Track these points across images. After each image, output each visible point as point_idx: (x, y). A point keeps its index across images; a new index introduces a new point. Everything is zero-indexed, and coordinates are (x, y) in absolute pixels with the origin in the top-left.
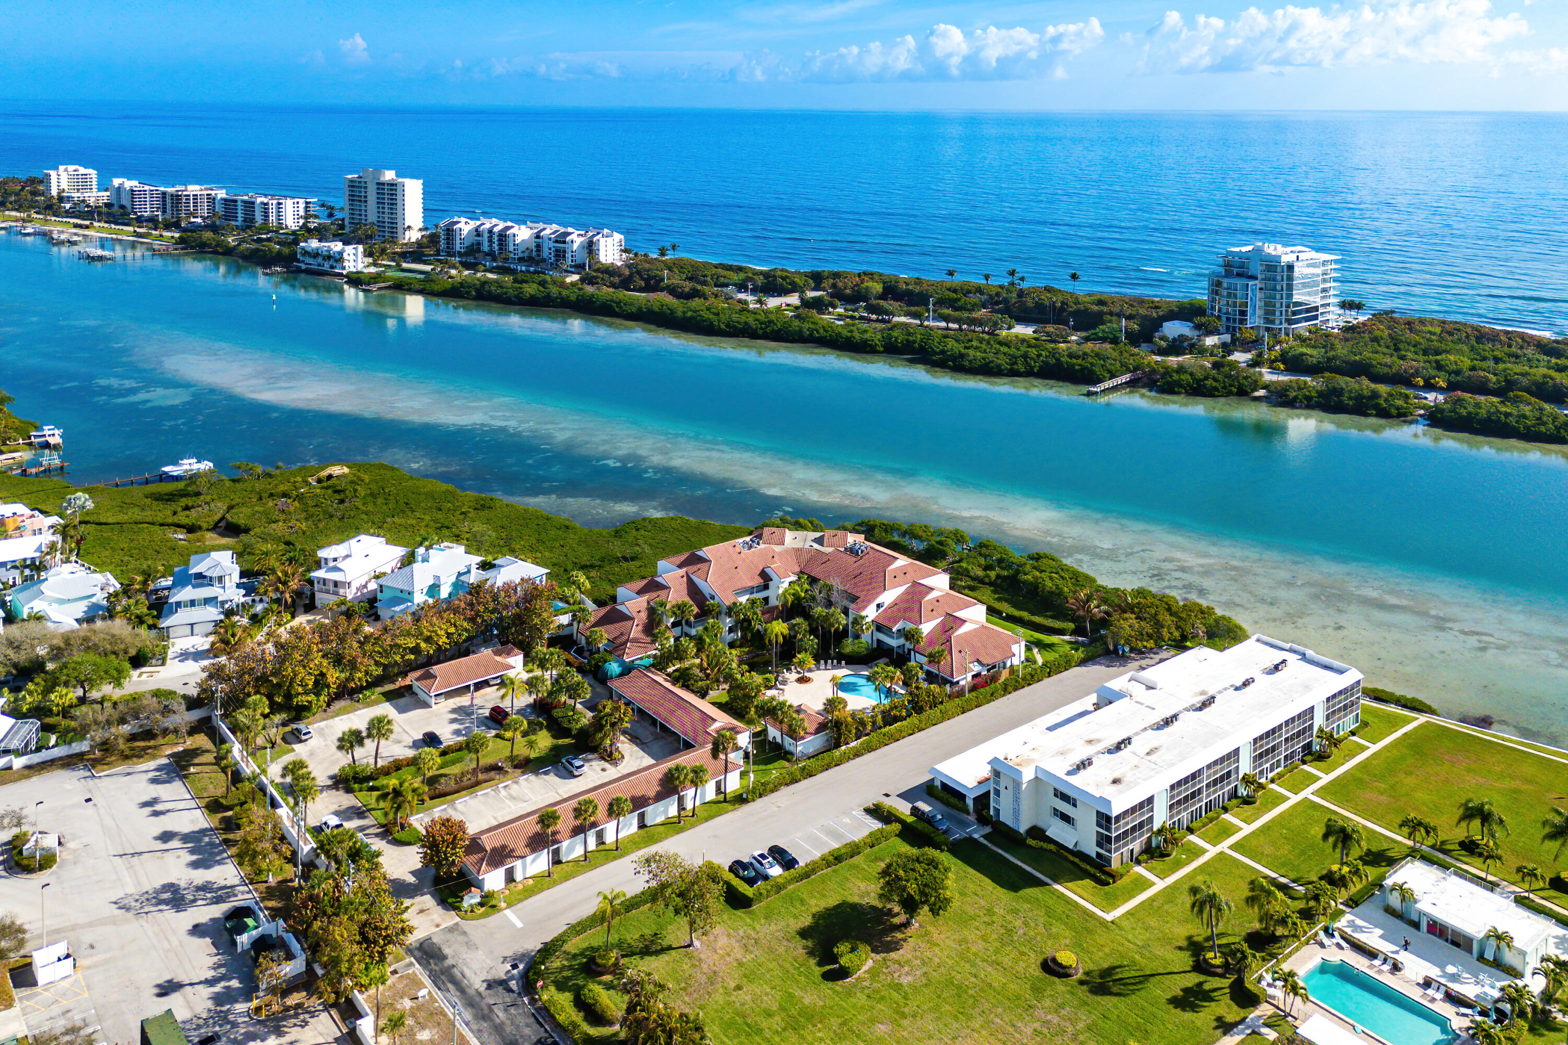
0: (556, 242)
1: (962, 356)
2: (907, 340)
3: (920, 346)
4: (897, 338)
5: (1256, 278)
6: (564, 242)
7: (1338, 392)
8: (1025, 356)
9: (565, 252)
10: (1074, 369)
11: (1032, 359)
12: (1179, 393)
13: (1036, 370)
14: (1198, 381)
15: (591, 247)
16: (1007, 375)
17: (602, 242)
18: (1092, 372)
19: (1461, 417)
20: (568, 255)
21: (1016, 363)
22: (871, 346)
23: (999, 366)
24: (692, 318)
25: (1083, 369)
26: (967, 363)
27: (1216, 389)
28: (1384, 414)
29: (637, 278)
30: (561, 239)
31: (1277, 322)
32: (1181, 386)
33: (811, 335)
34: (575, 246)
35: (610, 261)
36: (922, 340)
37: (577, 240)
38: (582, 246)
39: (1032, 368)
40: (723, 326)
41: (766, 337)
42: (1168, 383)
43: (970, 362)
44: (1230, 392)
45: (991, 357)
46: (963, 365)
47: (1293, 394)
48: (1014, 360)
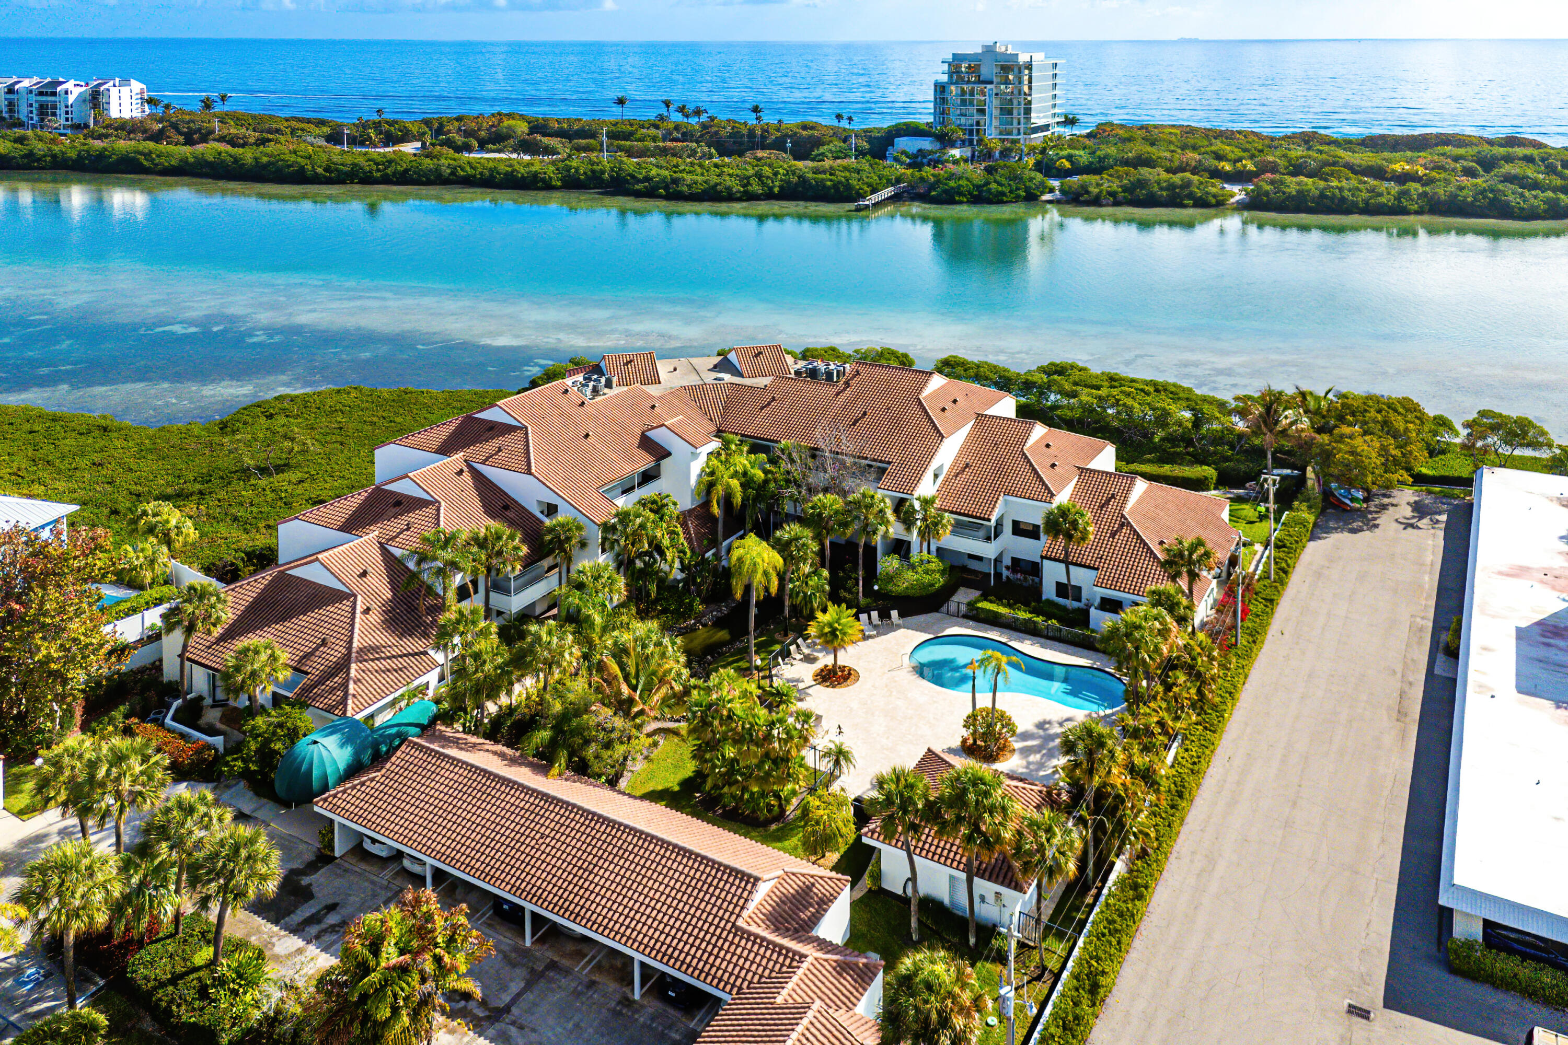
0: (41, 94)
1: (675, 181)
2: (593, 171)
3: (612, 177)
4: (577, 169)
5: (991, 83)
6: (54, 94)
7: (1141, 183)
8: (759, 176)
9: (55, 107)
10: (824, 186)
11: (768, 177)
12: (961, 203)
13: (776, 190)
14: (978, 187)
15: (96, 99)
16: (739, 200)
17: (114, 92)
18: (848, 187)
19: (1290, 197)
20: (61, 111)
21: (749, 184)
22: (543, 180)
23: (729, 189)
24: (269, 163)
25: (836, 185)
26: (685, 189)
27: (1003, 194)
28: (1201, 203)
29: (171, 132)
30: (49, 90)
31: (1015, 132)
32: (961, 194)
33: (453, 173)
34: (71, 99)
35: (126, 115)
36: (612, 169)
37: (74, 90)
38: (81, 99)
39: (771, 189)
40: (320, 170)
41: (386, 180)
42: (945, 191)
43: (690, 186)
44: (1018, 196)
45: (715, 180)
46: (681, 192)
47: (1094, 190)
48: (745, 181)
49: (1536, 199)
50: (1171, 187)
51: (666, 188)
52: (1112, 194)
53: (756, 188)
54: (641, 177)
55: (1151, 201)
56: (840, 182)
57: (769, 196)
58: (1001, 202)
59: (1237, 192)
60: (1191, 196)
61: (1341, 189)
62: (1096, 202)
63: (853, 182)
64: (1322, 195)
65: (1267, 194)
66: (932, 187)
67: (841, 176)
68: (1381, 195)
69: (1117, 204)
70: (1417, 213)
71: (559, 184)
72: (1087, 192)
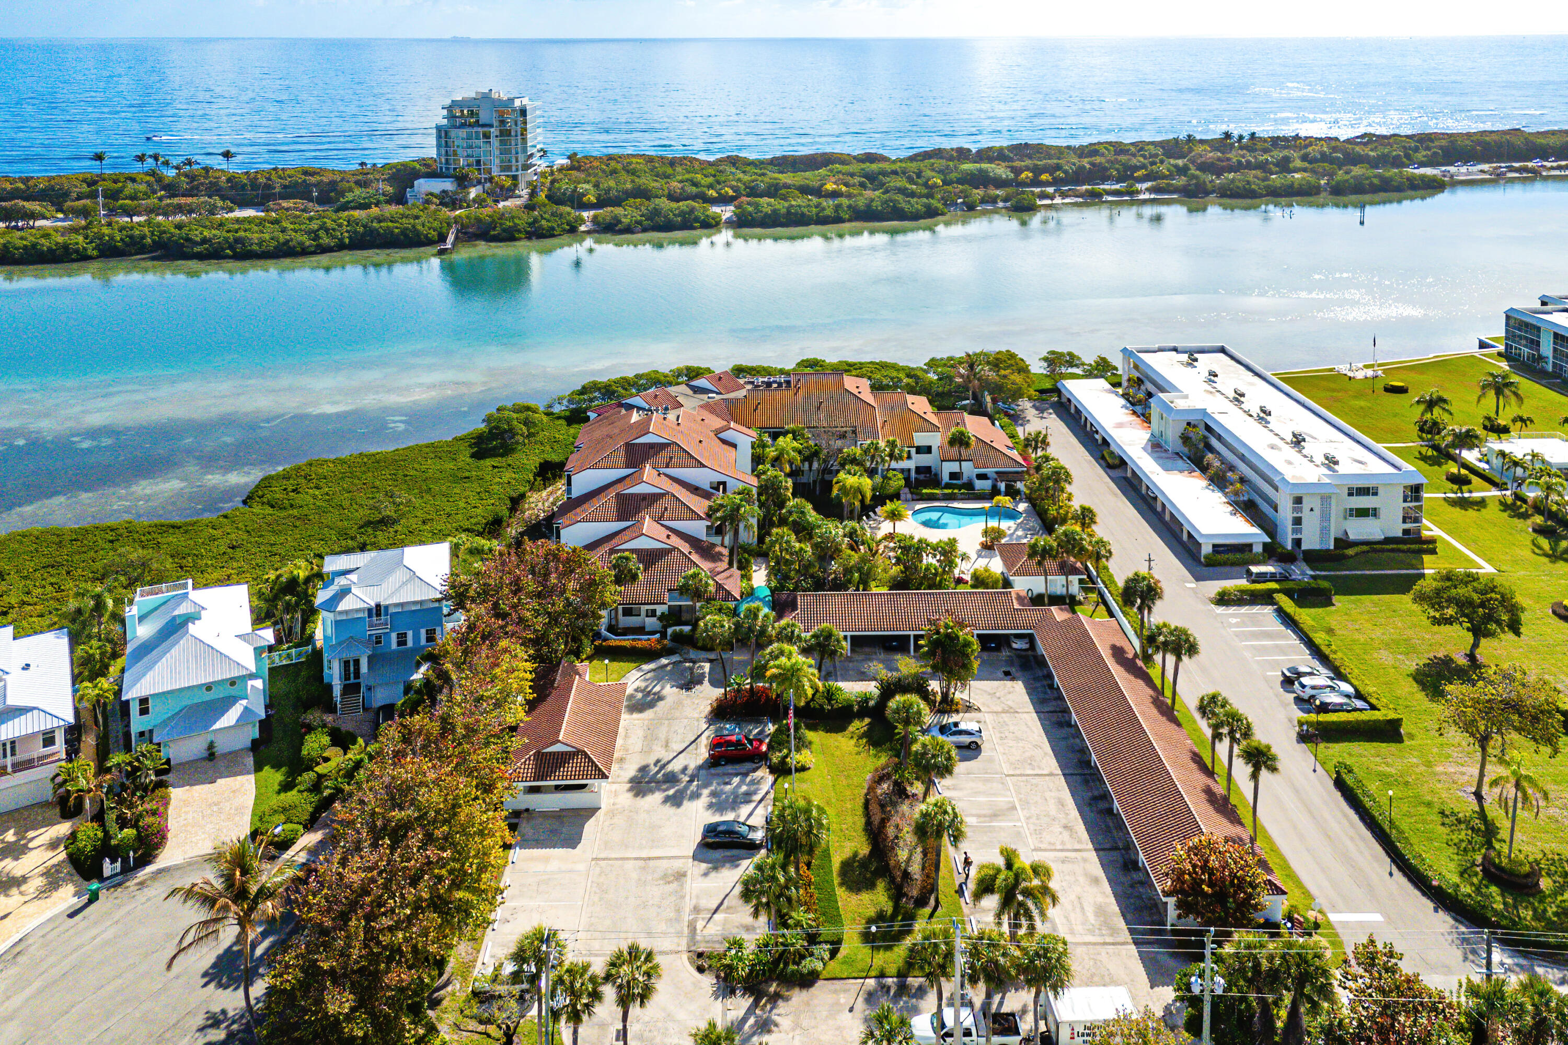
7: (658, 212)
8: (326, 229)
11: (334, 230)
12: (519, 239)
13: (347, 241)
14: (530, 224)
16: (313, 253)
18: (417, 233)
21: (318, 237)
23: (301, 244)
25: (404, 232)
26: (255, 247)
27: (553, 229)
32: (519, 231)
39: (341, 240)
42: (504, 230)
43: (260, 244)
44: (564, 230)
45: (282, 238)
46: (250, 251)
47: (626, 221)
48: (315, 236)
49: (918, 204)
50: (682, 214)
51: (231, 247)
52: (639, 223)
53: (325, 240)
54: (198, 239)
55: (668, 227)
56: (407, 229)
57: (341, 247)
58: (553, 236)
59: (726, 212)
60: (697, 219)
61: (799, 206)
62: (628, 230)
63: (419, 227)
64: (789, 212)
65: (750, 214)
66: (492, 225)
67: (407, 223)
68: (824, 209)
69: (645, 230)
70: (850, 220)
71: (95, 253)
72: (620, 222)
